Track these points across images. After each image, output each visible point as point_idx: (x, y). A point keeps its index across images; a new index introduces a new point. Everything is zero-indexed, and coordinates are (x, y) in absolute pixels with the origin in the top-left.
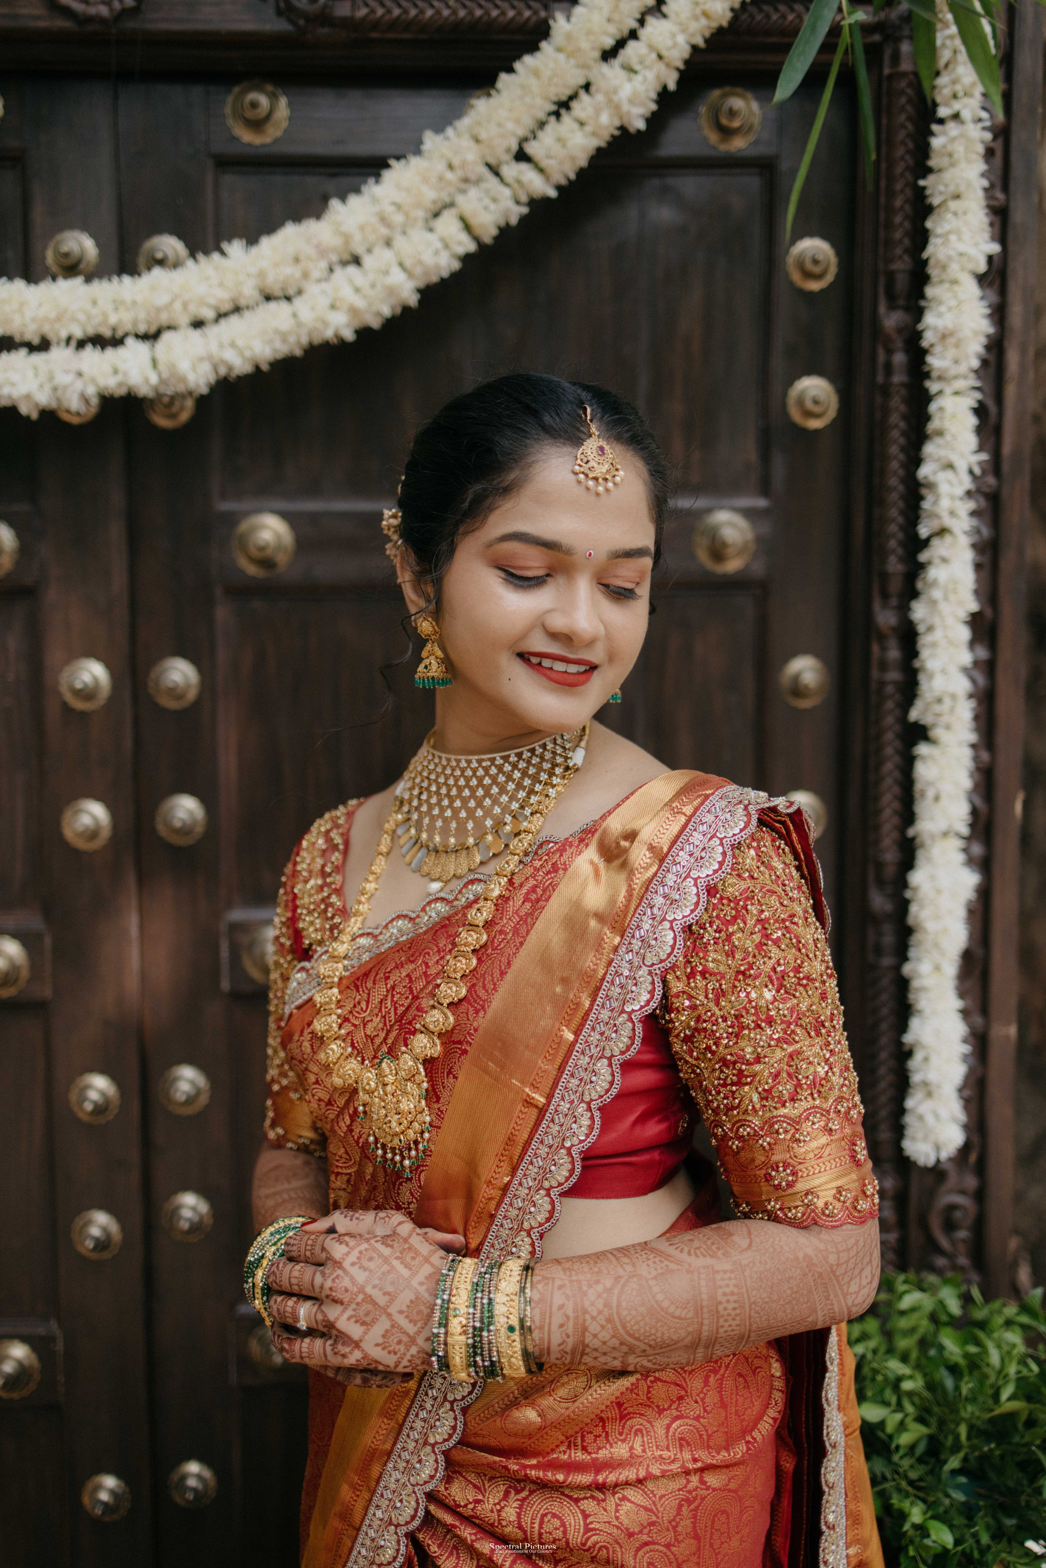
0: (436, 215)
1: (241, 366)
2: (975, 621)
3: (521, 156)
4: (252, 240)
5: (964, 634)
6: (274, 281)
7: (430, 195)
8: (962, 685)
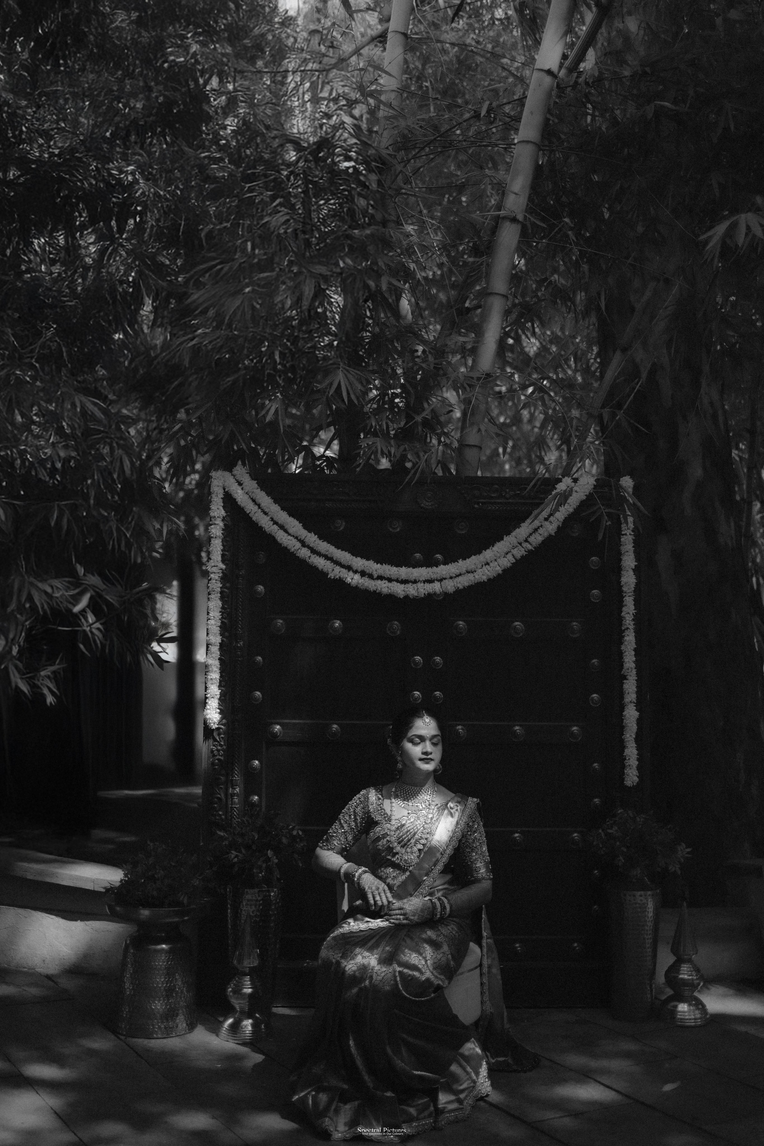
0: (507, 554)
1: (461, 587)
2: (635, 650)
3: (526, 541)
4: (464, 559)
5: (633, 653)
6: (469, 569)
7: (506, 550)
8: (633, 665)
